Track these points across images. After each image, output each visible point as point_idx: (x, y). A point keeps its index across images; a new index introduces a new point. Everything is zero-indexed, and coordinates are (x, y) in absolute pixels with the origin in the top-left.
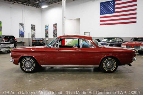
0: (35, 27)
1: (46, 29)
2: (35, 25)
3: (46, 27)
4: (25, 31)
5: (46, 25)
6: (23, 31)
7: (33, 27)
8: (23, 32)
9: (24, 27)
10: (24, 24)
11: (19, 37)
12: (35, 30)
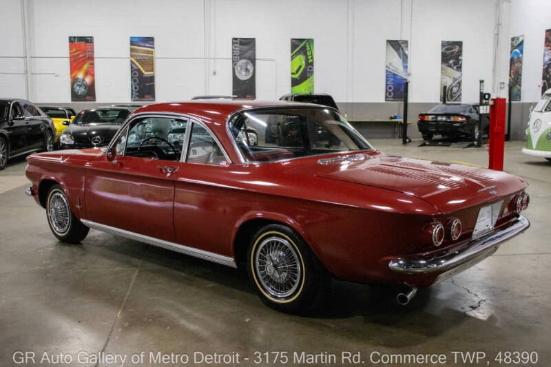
0: (460, 53)
1: (512, 61)
2: (460, 44)
3: (513, 47)
4: (409, 75)
5: (513, 39)
6: (401, 73)
7: (452, 54)
8: (403, 75)
9: (406, 56)
10: (406, 42)
11: (382, 99)
12: (459, 68)
